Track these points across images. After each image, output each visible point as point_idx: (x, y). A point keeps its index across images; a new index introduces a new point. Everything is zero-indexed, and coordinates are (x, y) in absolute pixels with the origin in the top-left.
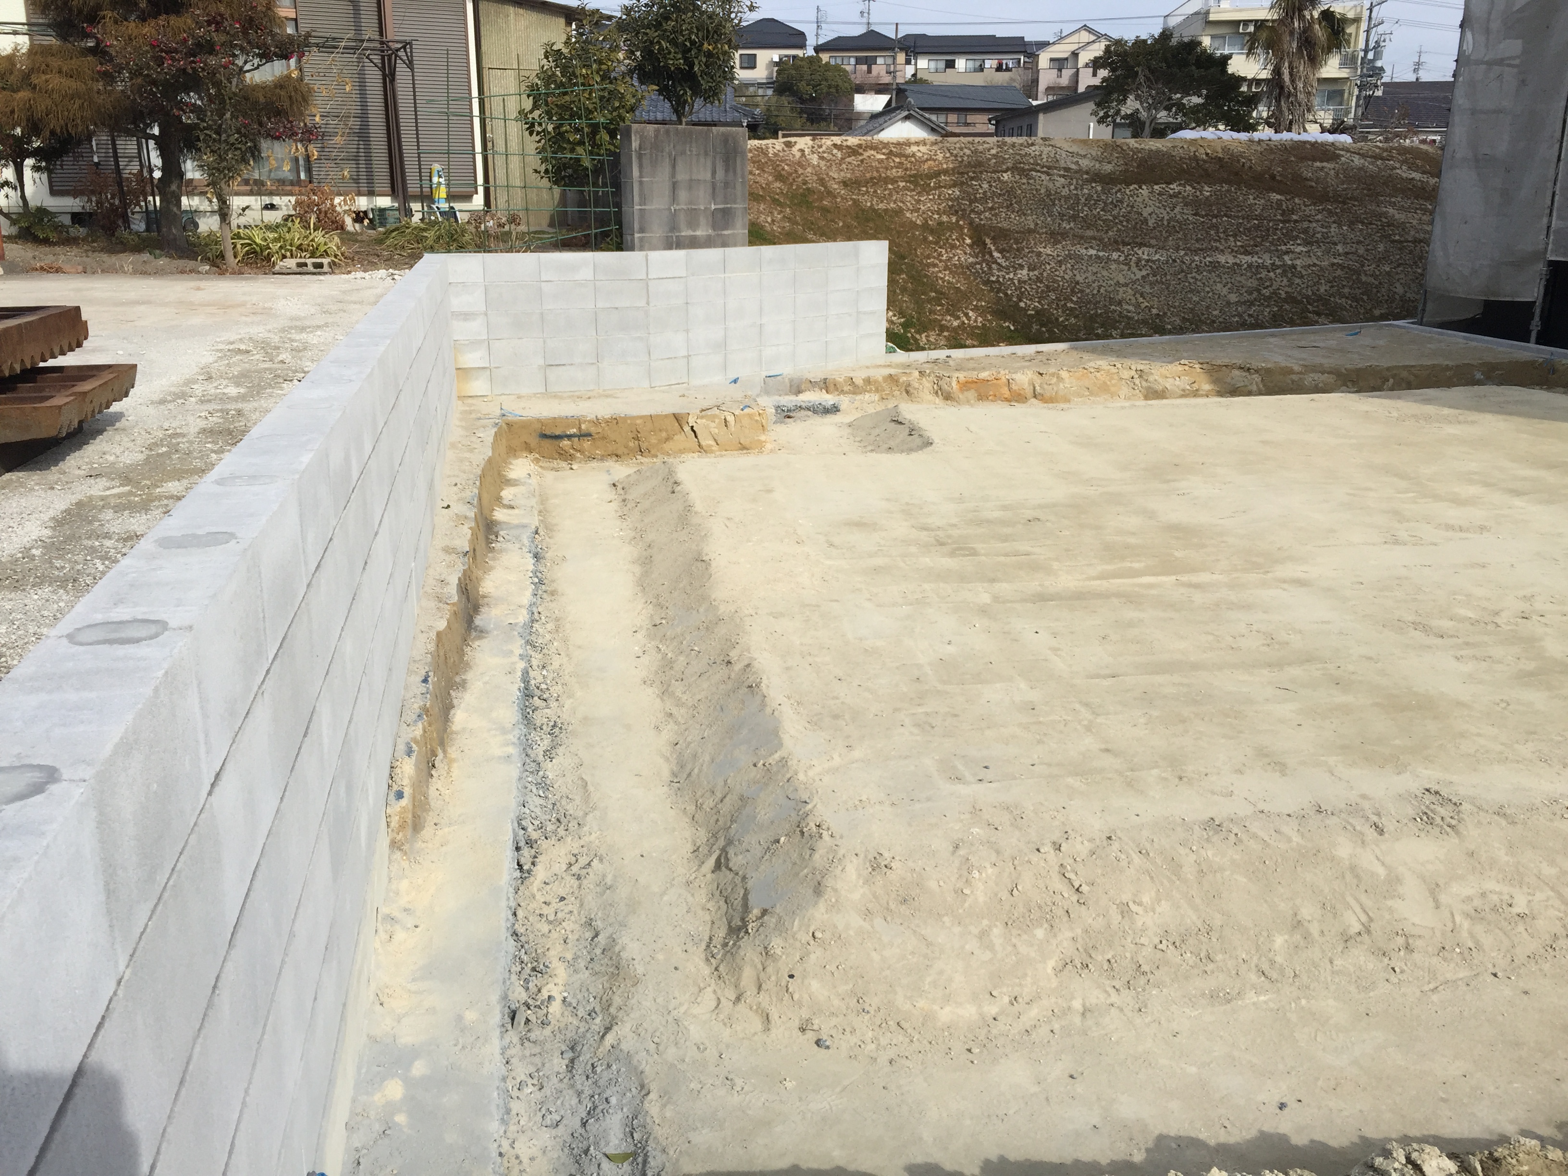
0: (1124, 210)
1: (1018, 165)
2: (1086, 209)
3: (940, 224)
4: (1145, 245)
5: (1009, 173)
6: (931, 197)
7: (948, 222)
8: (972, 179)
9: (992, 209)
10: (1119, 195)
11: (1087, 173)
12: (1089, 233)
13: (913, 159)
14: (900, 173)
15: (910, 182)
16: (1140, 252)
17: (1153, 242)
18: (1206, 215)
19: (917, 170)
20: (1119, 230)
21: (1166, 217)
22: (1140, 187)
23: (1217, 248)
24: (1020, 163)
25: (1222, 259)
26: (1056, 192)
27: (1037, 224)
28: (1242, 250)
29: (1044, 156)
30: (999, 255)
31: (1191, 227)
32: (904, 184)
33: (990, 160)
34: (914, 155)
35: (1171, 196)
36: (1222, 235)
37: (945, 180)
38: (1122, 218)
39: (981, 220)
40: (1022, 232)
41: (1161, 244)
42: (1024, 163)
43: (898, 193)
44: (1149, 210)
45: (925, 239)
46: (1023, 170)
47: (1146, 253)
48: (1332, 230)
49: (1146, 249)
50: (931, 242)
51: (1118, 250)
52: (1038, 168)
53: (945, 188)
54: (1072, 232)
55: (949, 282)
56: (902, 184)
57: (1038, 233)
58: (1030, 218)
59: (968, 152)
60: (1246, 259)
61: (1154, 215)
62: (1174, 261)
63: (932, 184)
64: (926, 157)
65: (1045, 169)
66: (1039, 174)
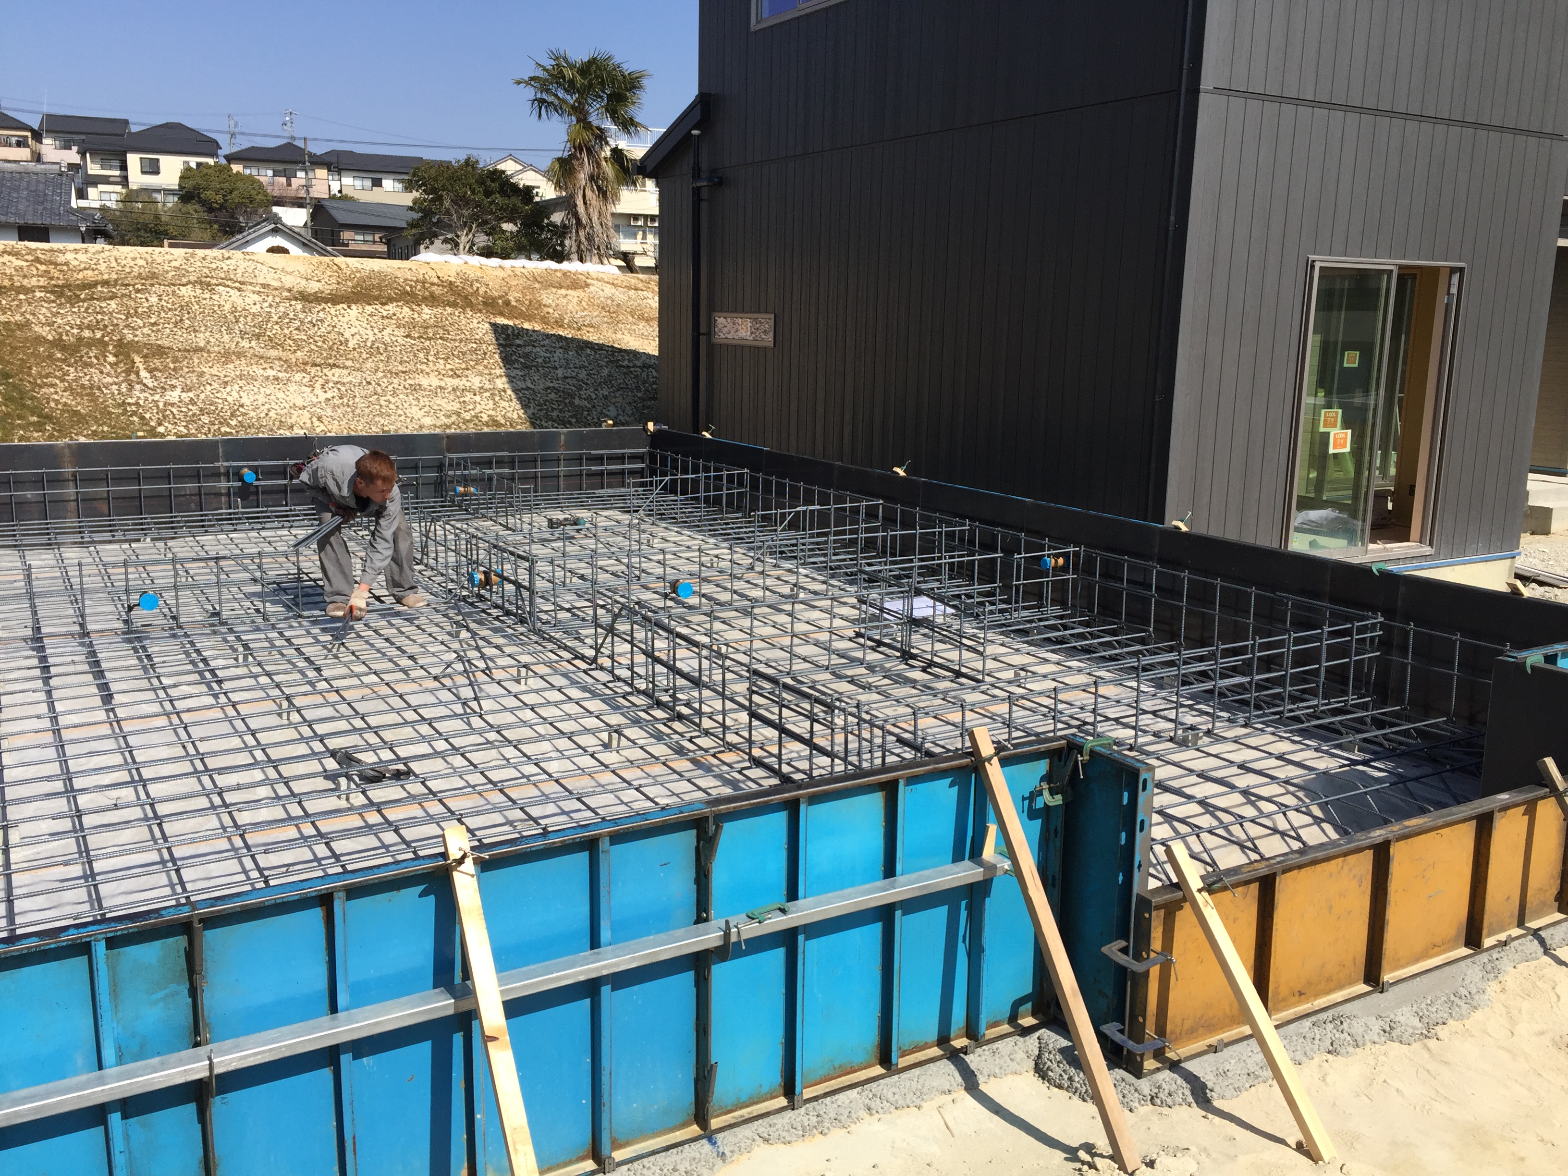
0: (323, 330)
1: (204, 280)
2: (277, 327)
3: (80, 339)
4: (338, 367)
5: (189, 287)
6: (76, 310)
7: (90, 338)
8: (138, 291)
9: (155, 324)
10: (321, 314)
11: (289, 290)
12: (273, 353)
13: (65, 268)
14: (43, 282)
15: (52, 292)
16: (330, 374)
17: (349, 363)
18: (420, 337)
19: (67, 280)
20: (311, 351)
21: (372, 338)
22: (349, 307)
23: (422, 371)
24: (207, 277)
25: (424, 381)
26: (244, 309)
27: (208, 342)
28: (451, 373)
29: (240, 271)
30: (148, 375)
31: (398, 349)
32: (42, 294)
33: (167, 272)
34: (67, 264)
35: (383, 317)
36: (431, 358)
37: (102, 292)
38: (317, 339)
39: (136, 336)
40: (188, 351)
41: (358, 366)
42: (212, 277)
43: (30, 304)
44: (353, 330)
45: (50, 356)
46: (209, 284)
47: (337, 375)
48: (558, 354)
49: (337, 371)
50: (59, 360)
51: (305, 371)
52: (229, 283)
53: (98, 300)
54: (252, 351)
55: (65, 404)
56: (38, 294)
57: (209, 352)
58: (201, 335)
59: (141, 262)
60: (451, 382)
61: (357, 337)
62: (369, 383)
63: (82, 296)
64: (83, 266)
65: (237, 285)
66: (228, 289)
